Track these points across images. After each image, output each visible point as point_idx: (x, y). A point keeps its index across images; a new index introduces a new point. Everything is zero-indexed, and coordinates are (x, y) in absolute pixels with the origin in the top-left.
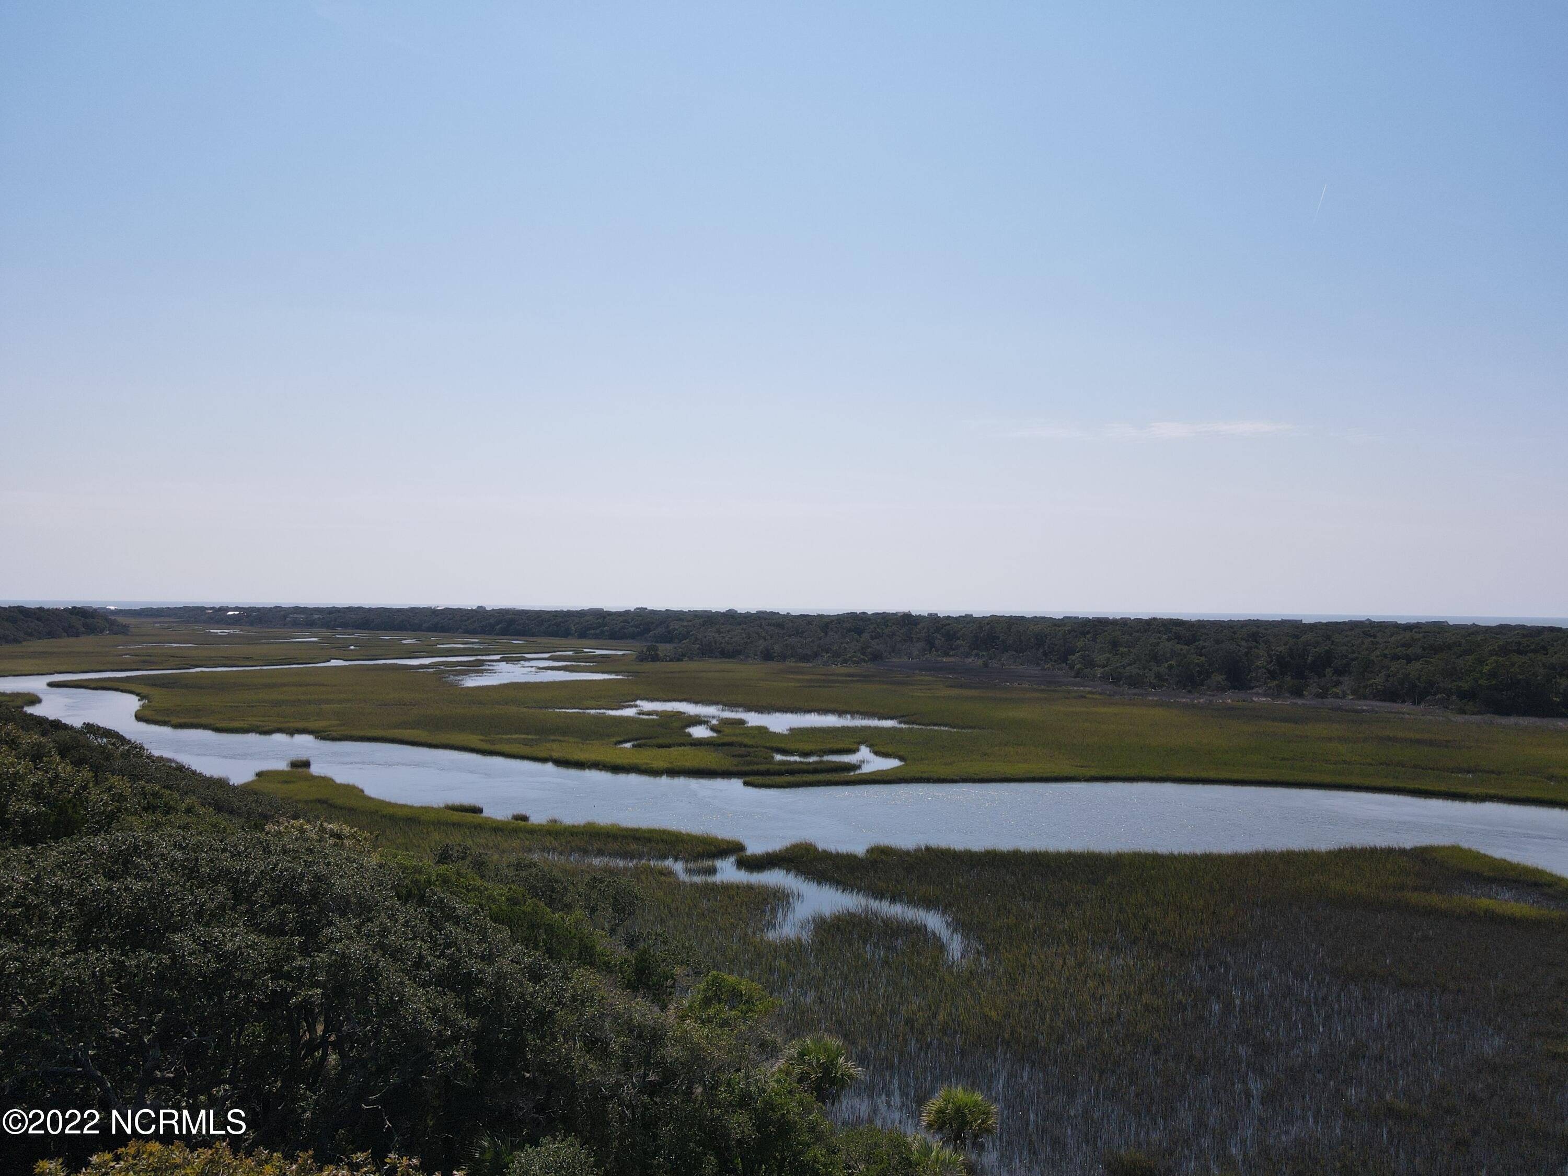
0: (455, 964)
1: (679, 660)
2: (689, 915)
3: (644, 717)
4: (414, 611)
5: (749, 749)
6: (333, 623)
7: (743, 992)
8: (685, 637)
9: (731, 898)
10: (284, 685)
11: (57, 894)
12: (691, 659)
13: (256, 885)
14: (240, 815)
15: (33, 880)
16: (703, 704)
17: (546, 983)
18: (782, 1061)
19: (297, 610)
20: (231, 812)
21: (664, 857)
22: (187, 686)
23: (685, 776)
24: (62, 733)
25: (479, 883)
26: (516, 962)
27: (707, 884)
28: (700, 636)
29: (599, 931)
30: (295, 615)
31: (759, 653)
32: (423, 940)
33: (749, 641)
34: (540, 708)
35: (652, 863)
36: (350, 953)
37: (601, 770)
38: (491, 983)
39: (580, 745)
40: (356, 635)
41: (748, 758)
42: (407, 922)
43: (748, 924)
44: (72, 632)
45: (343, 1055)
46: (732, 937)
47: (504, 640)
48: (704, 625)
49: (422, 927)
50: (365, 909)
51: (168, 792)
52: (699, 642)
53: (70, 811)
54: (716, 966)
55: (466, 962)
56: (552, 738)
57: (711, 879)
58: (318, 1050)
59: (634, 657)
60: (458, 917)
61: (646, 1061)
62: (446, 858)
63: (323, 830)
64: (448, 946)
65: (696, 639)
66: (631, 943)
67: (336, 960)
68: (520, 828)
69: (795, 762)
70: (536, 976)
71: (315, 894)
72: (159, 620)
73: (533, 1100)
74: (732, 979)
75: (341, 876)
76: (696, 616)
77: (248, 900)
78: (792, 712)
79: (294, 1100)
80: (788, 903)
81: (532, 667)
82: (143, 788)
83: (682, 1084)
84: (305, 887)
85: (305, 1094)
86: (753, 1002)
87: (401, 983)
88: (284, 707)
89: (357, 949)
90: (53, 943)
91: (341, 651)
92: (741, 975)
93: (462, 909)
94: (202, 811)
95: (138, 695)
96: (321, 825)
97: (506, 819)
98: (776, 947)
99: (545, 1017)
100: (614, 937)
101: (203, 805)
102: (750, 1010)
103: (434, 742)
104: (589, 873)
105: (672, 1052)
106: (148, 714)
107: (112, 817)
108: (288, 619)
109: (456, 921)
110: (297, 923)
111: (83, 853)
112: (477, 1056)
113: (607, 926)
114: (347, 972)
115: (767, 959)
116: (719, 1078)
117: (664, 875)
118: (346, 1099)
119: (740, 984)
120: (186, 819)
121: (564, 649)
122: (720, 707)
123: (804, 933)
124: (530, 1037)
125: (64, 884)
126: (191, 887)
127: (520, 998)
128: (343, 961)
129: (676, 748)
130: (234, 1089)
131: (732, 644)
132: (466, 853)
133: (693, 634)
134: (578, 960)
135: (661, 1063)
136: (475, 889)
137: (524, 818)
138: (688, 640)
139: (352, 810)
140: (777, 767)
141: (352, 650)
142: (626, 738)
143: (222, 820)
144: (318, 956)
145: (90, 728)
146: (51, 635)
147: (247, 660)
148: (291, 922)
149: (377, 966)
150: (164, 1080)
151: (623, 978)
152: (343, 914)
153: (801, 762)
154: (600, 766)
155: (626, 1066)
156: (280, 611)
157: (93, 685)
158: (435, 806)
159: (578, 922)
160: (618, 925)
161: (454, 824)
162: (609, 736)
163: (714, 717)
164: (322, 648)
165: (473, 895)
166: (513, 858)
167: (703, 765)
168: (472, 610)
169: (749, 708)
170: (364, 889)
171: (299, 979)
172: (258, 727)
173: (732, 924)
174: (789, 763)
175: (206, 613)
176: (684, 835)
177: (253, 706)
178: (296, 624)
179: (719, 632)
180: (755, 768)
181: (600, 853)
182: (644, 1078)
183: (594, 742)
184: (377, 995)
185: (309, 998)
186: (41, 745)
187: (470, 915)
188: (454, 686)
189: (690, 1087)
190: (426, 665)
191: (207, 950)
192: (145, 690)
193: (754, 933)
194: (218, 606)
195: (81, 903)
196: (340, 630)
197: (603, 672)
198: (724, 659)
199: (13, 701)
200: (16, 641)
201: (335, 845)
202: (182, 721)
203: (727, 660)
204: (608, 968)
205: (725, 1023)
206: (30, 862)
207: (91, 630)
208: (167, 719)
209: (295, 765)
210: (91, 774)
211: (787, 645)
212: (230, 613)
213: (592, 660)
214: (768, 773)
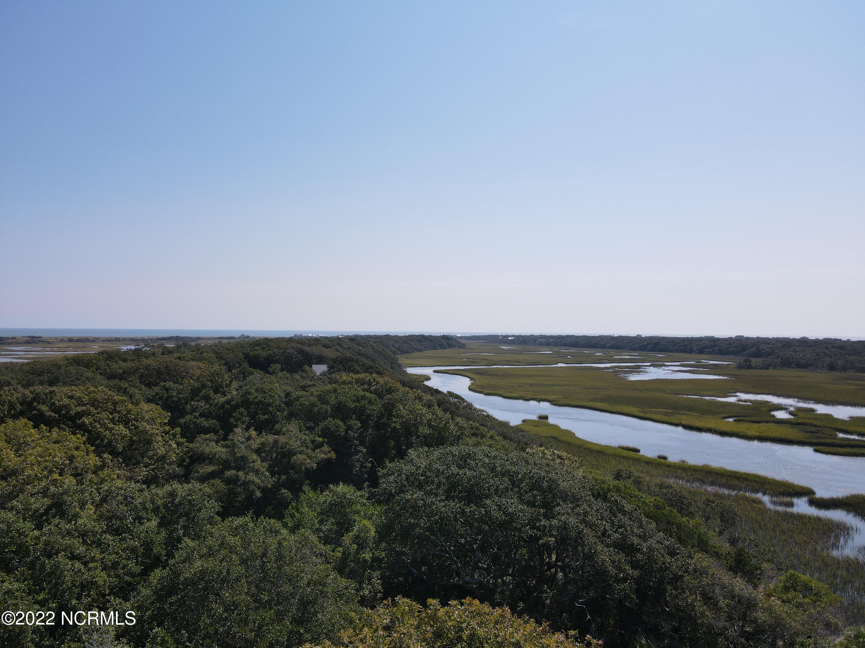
0: (624, 538)
1: (766, 369)
2: (774, 530)
3: (742, 403)
4: (601, 337)
5: (818, 428)
6: (559, 344)
7: (813, 588)
8: (771, 354)
9: (805, 524)
10: (536, 376)
11: (438, 473)
12: (774, 368)
13: (521, 480)
14: (515, 442)
15: (428, 464)
16: (784, 397)
17: (678, 558)
18: (843, 638)
19: (542, 337)
20: (511, 440)
21: (757, 492)
22: (490, 375)
23: (771, 442)
24: (439, 395)
25: (637, 493)
26: (660, 543)
27: (786, 513)
28: (781, 354)
29: (711, 533)
30: (541, 340)
31: (825, 366)
32: (606, 521)
33: (817, 358)
34: (674, 394)
35: (747, 494)
36: (568, 522)
37: (713, 433)
38: (646, 553)
39: (700, 418)
40: (571, 351)
41: (818, 434)
42: (598, 510)
43: (817, 543)
44: (443, 347)
45: (565, 575)
46: (805, 549)
47: (651, 354)
48: (784, 347)
49: (606, 514)
50: (575, 500)
51: (482, 427)
52: (780, 357)
53: (443, 433)
54: (793, 567)
55: (630, 538)
56: (682, 412)
57: (789, 510)
58: (553, 568)
59: (735, 366)
60: (625, 511)
61: (744, 618)
62: (619, 476)
63: (554, 454)
64: (620, 527)
65: (778, 356)
66: (733, 542)
67: (562, 525)
68: (662, 463)
69: (854, 440)
70: (672, 553)
71: (550, 488)
72: (479, 341)
73: (671, 624)
74: (805, 578)
75: (563, 480)
76: (778, 341)
77: (518, 486)
78: (852, 406)
79: (542, 592)
80: (848, 533)
81: (669, 370)
82: (472, 424)
83: (769, 637)
84: (545, 484)
85: (546, 590)
86: (820, 596)
87: (595, 543)
88: (535, 387)
89: (572, 521)
90: (436, 495)
91: (563, 358)
92: (812, 575)
93: (628, 507)
94: (497, 438)
95: (469, 378)
96: (553, 451)
97: (654, 458)
98: (839, 561)
99: (678, 578)
100: (721, 537)
101: (498, 435)
102: (818, 600)
103: (612, 410)
104: (705, 495)
105: (761, 616)
106: (474, 387)
107: (459, 438)
108: (537, 341)
109: (625, 513)
110: (541, 502)
111: (448, 454)
112: (638, 591)
113: (717, 530)
114: (568, 532)
115: (832, 569)
116: (795, 639)
117: (756, 503)
118: (567, 598)
119: (811, 581)
120: (490, 442)
121: (689, 360)
122: (796, 400)
123: (860, 555)
124: (669, 587)
125: (440, 468)
126: (493, 476)
127: (663, 564)
128: (565, 527)
129: (764, 424)
130: (514, 579)
131: (804, 359)
132: (630, 475)
133: (776, 353)
134: (697, 547)
135: (755, 621)
136: (635, 496)
137: (665, 458)
138: (772, 356)
139: (569, 444)
140: (839, 442)
141: (569, 358)
142: (729, 415)
143: (506, 444)
144: (553, 521)
145: (450, 394)
146: (435, 348)
147: (518, 362)
148: (538, 501)
149: (583, 532)
150: (482, 568)
151: (727, 563)
152: (564, 501)
153: (859, 440)
154: (712, 431)
155: (730, 618)
156: (533, 338)
157: (451, 372)
158: (613, 446)
159: (697, 525)
160: (724, 530)
161: (623, 457)
162: (718, 413)
163: (791, 406)
164: (554, 357)
165: (634, 500)
166: (658, 481)
167: (783, 436)
168: (634, 337)
169: (818, 401)
170: (575, 489)
171: (544, 531)
172: (523, 397)
173: (805, 541)
174: (850, 440)
175: (499, 338)
176: (769, 479)
177: (521, 386)
178: (541, 344)
179: (795, 351)
180: (823, 441)
181: (712, 484)
182: (743, 628)
183: (709, 416)
184: (583, 547)
185: (549, 542)
186: (431, 401)
187: (632, 511)
188: (624, 379)
189: (774, 640)
190: (608, 367)
191: (500, 509)
192: (473, 376)
193: (822, 550)
194: (504, 335)
195: (448, 478)
196: (563, 347)
197: (714, 375)
198: (799, 369)
199: (420, 378)
200: (421, 351)
201: (561, 463)
202: (489, 392)
203: (802, 370)
204: (717, 555)
205: (799, 605)
206: (427, 456)
207: (450, 346)
208: (482, 390)
209: (541, 417)
210: (450, 416)
211: (847, 361)
212: (510, 338)
213: (706, 367)
214: (832, 445)
